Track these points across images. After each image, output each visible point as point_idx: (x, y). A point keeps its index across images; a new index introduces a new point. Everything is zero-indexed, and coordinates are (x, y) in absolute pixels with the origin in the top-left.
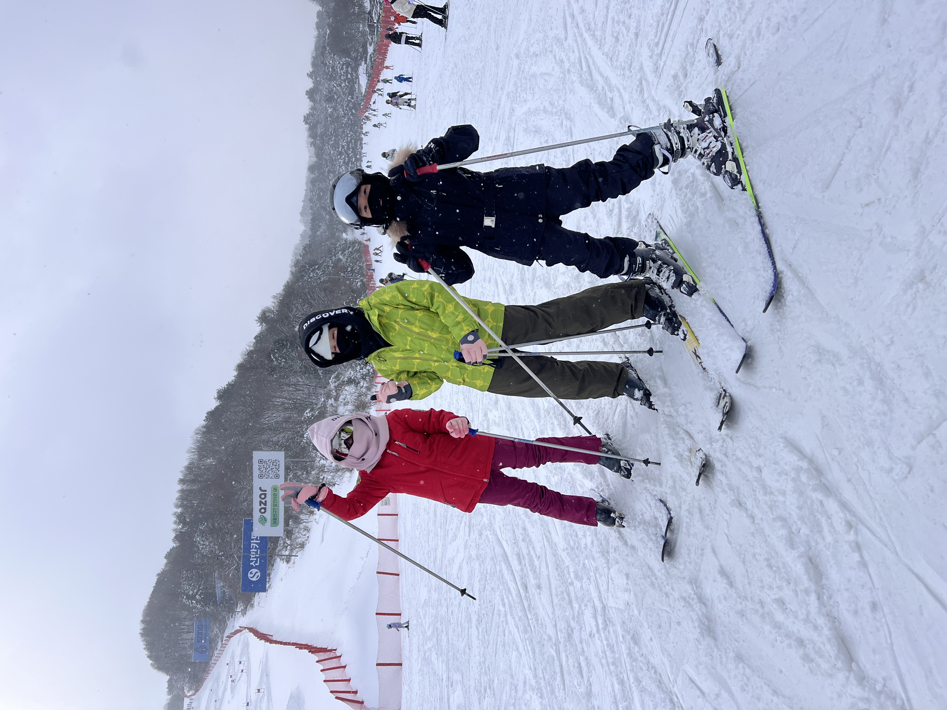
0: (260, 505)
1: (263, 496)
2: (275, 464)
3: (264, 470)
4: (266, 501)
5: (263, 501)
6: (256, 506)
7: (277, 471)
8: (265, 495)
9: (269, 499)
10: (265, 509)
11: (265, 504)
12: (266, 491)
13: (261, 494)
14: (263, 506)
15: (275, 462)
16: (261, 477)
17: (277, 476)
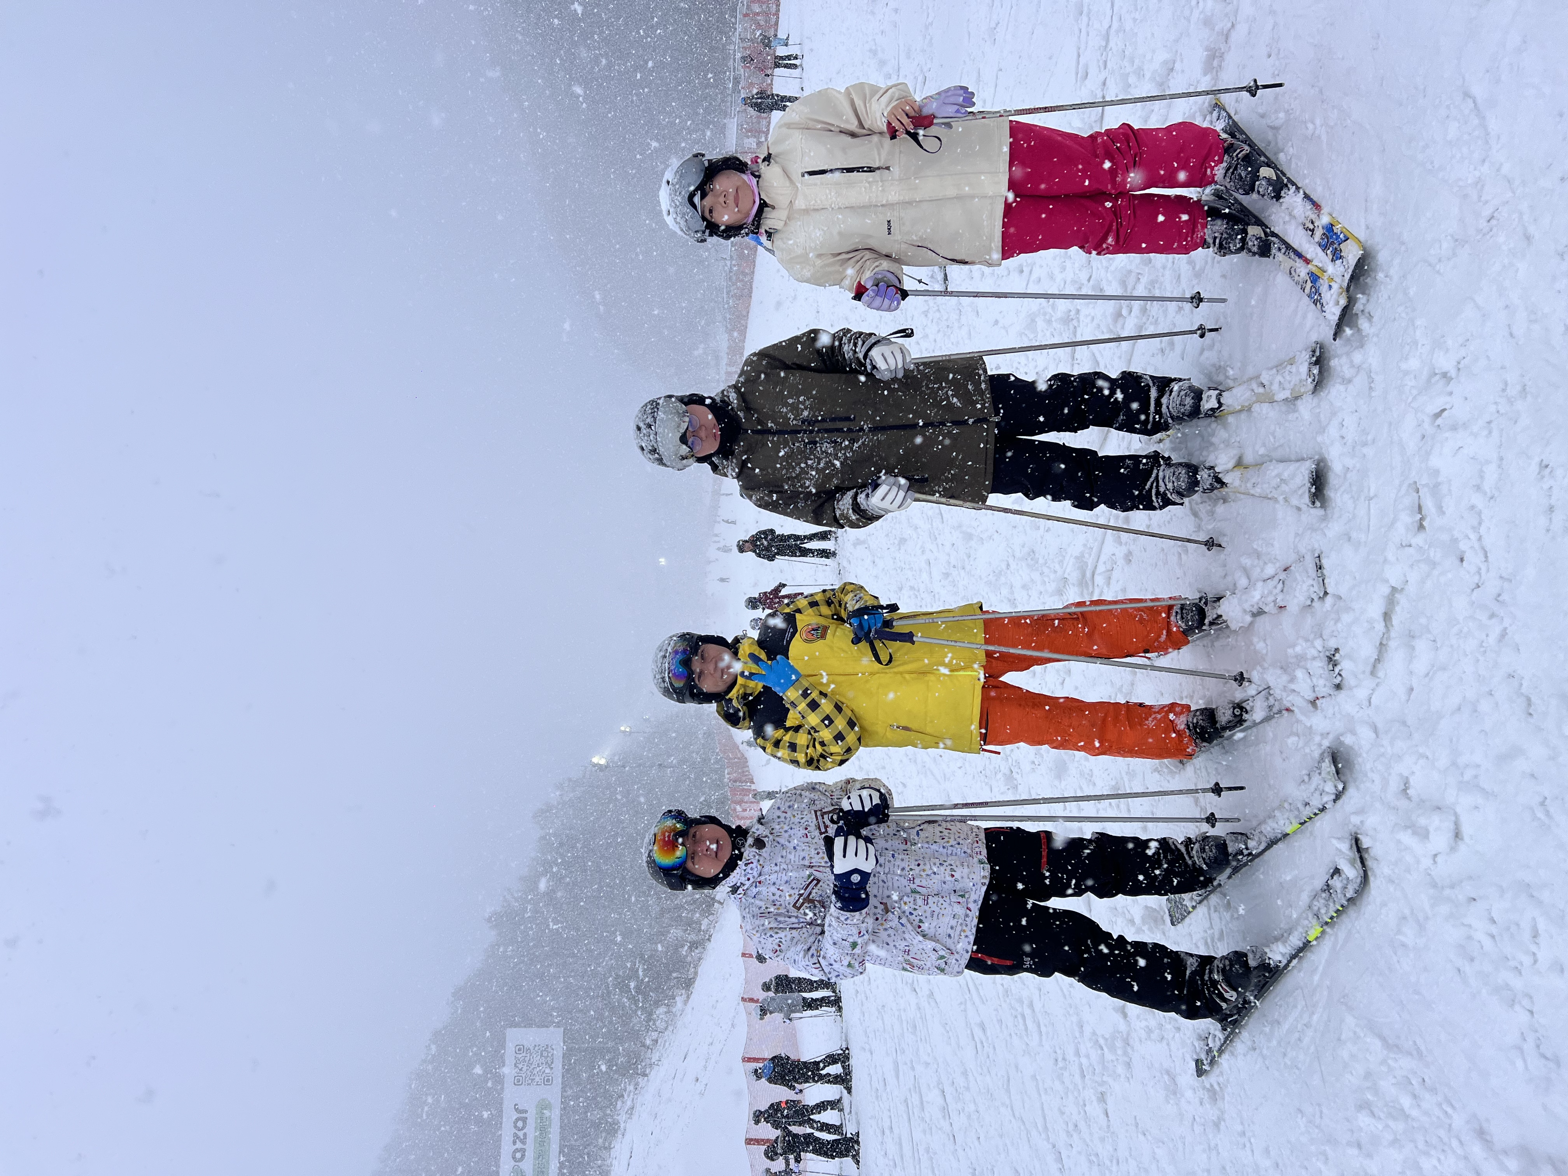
0: (514, 1143)
1: (520, 1124)
2: (545, 1054)
3: (524, 1069)
4: (525, 1134)
5: (521, 1134)
6: (507, 1147)
7: (548, 1071)
8: (524, 1120)
9: (531, 1131)
10: (523, 1151)
11: (523, 1142)
12: (526, 1112)
13: (517, 1120)
14: (519, 1145)
15: (545, 1051)
16: (517, 1083)
17: (548, 1081)
